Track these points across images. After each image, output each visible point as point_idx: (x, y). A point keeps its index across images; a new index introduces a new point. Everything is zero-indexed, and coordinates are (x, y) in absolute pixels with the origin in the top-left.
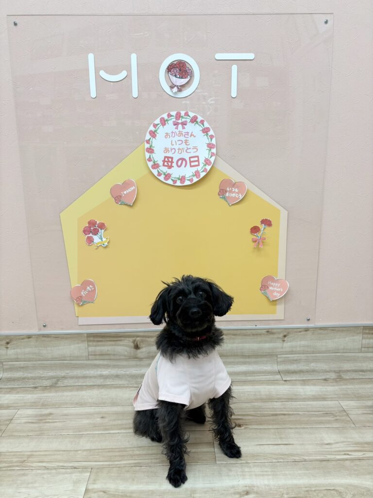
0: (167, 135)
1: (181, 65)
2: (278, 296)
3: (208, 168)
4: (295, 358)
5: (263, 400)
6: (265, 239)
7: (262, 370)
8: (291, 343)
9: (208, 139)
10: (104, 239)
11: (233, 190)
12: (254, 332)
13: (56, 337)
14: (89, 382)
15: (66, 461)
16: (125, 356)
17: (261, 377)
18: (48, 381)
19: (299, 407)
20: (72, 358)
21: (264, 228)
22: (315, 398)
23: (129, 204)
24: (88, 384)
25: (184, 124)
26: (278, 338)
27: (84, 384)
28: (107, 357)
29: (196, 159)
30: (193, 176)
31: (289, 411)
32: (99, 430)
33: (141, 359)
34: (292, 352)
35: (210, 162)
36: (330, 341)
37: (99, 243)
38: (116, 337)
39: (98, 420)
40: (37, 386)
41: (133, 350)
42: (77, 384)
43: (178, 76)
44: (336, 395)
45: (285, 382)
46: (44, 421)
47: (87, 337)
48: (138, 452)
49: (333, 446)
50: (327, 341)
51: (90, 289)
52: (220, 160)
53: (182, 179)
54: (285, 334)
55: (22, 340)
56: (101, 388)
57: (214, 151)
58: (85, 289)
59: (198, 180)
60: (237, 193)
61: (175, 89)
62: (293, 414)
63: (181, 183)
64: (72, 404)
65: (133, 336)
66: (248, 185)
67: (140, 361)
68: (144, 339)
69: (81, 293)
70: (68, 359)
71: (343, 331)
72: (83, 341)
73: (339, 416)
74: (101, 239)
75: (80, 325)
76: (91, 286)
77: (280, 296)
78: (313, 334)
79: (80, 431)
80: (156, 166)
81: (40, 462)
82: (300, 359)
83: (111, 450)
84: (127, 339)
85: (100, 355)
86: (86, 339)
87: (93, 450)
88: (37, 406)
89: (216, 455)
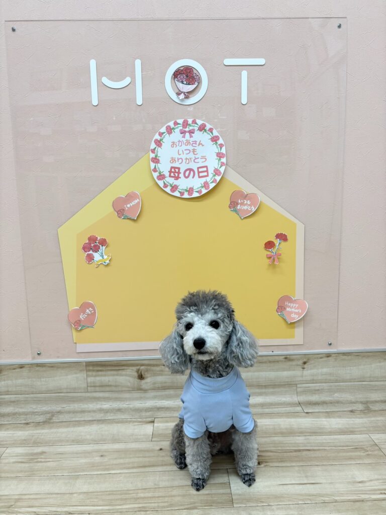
0: (174, 144)
1: (188, 71)
2: (296, 317)
3: (218, 178)
4: (317, 388)
5: (283, 433)
6: (280, 255)
7: (280, 402)
8: (312, 371)
9: (217, 148)
10: (105, 257)
11: (245, 202)
12: (271, 359)
13: (52, 367)
14: (88, 417)
15: (59, 506)
16: (128, 387)
17: (279, 409)
18: (42, 416)
19: (324, 441)
20: (69, 391)
21: (280, 243)
22: (342, 432)
23: (133, 218)
24: (86, 419)
25: (191, 132)
26: (297, 365)
27: (82, 419)
28: (108, 389)
29: (205, 169)
30: (202, 187)
31: (315, 447)
32: (98, 470)
33: (145, 391)
34: (313, 381)
35: (220, 173)
36: (355, 367)
37: (100, 261)
38: (117, 366)
39: (98, 459)
40: (28, 422)
41: (137, 381)
42: (74, 419)
43: (185, 83)
44: (366, 427)
45: (307, 415)
46: (36, 460)
47: (86, 365)
48: (142, 495)
49: (367, 484)
50: (352, 368)
51: (90, 313)
52: (230, 171)
53: (190, 191)
54: (305, 360)
55: (14, 370)
56: (102, 423)
57: (224, 160)
58: (84, 313)
59: (207, 191)
60: (249, 205)
61: (182, 96)
62: (319, 450)
63: (189, 194)
64: (67, 441)
65: (137, 365)
66: (261, 197)
67: (145, 393)
68: (149, 367)
69: (79, 317)
70: (65, 391)
71: (368, 356)
72: (81, 371)
73: (371, 451)
74: (102, 256)
75: (79, 353)
76: (90, 309)
77: (298, 318)
78: (336, 359)
79: (76, 472)
80: (162, 177)
81: (30, 507)
82: (322, 389)
83: (111, 493)
84: (131, 368)
85: (100, 386)
86: (85, 368)
87: (90, 492)
88: (28, 444)
89: (233, 497)
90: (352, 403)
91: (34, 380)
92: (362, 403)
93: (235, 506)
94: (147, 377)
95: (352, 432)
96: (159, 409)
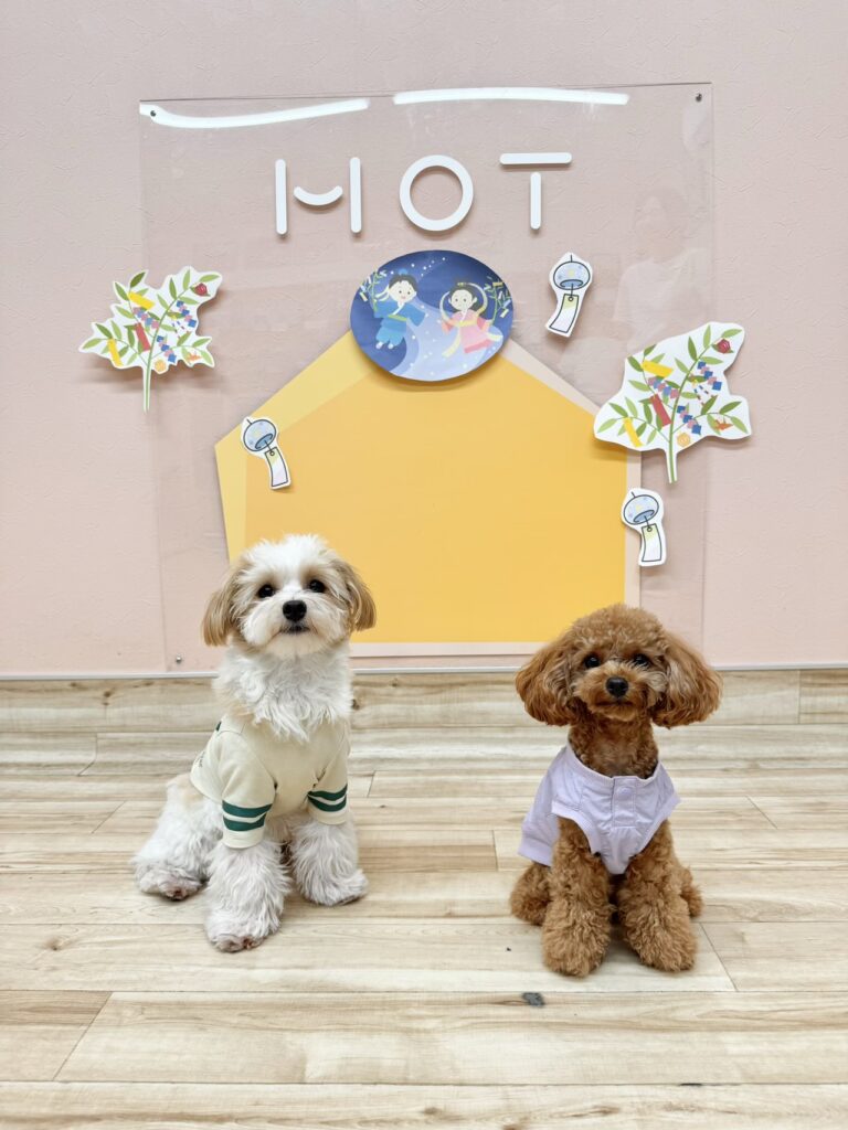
13: (200, 684)
44: (746, 789)
49: (730, 852)
55: (135, 689)
67: (360, 733)
73: (746, 815)
89: (499, 861)
90: (728, 759)
91: (169, 706)
92: (746, 760)
93: (500, 870)
94: (364, 706)
95: (720, 794)
96: (383, 760)
